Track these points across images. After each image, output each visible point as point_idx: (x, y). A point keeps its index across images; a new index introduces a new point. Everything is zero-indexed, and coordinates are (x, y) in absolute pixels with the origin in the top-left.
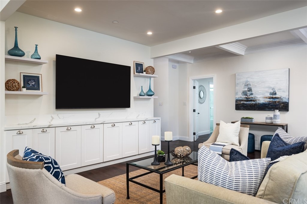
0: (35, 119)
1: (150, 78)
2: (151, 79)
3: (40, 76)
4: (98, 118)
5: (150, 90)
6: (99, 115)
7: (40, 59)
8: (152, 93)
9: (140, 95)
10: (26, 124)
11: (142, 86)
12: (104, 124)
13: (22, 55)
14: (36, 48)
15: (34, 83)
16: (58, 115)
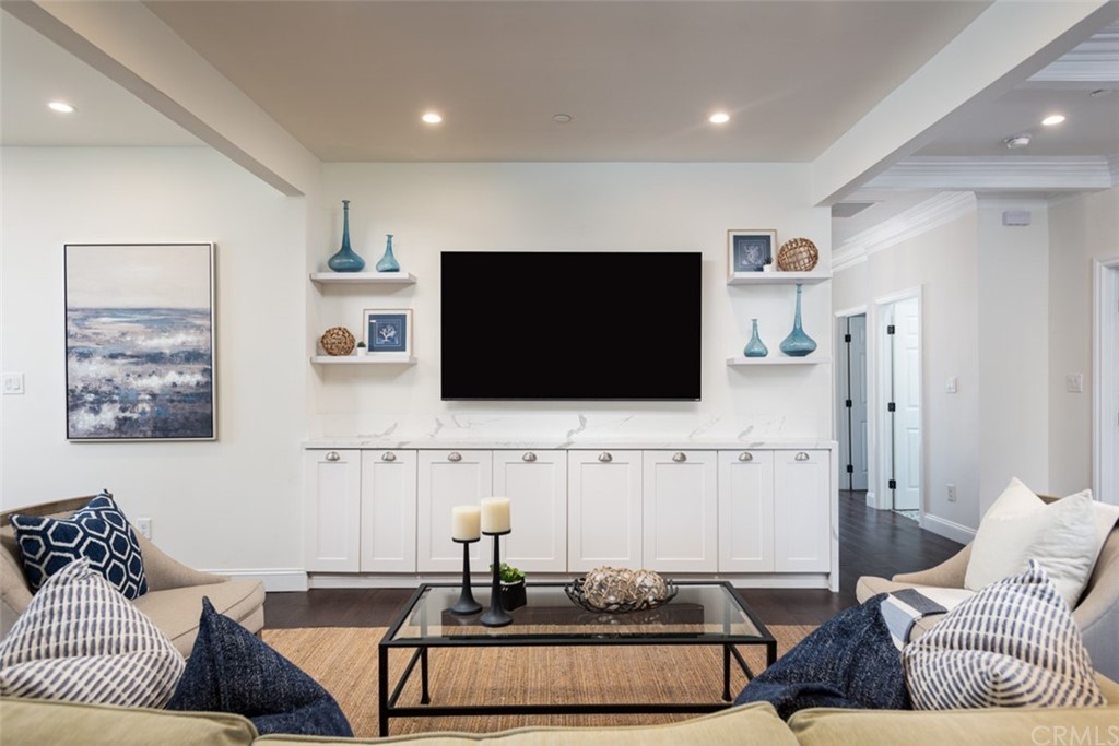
0: (396, 425)
1: (799, 285)
2: (802, 288)
3: (408, 314)
4: (579, 430)
5: (797, 333)
6: (583, 421)
7: (397, 270)
8: (805, 345)
9: (749, 354)
10: (376, 436)
11: (755, 321)
12: (568, 450)
13: (358, 267)
14: (389, 242)
15: (392, 334)
16: (453, 417)
